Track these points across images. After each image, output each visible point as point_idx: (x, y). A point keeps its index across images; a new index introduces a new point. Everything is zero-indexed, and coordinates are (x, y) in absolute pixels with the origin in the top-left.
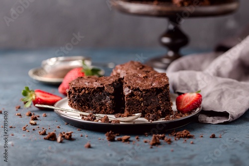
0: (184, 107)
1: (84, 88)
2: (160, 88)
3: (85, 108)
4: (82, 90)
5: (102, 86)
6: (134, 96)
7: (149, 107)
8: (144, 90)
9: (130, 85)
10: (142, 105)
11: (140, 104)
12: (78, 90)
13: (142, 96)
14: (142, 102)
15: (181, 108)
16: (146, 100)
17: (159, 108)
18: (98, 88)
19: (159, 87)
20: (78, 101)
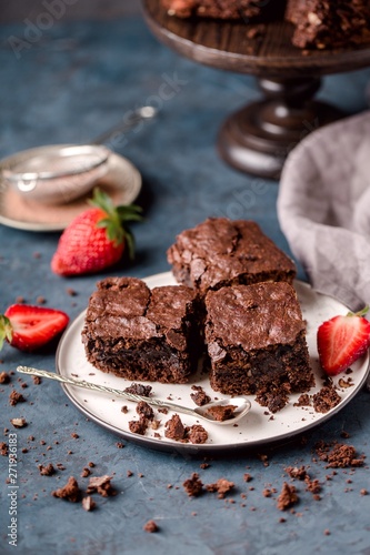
0: (337, 362)
1: (121, 339)
2: (287, 345)
3: (125, 371)
4: (116, 342)
5: (160, 335)
6: (232, 361)
7: (265, 378)
8: (253, 350)
9: (220, 335)
10: (249, 374)
11: (246, 374)
12: (110, 342)
13: (248, 361)
14: (248, 369)
15: (330, 365)
16: (257, 366)
17: (284, 379)
18: (153, 338)
19: (284, 342)
20: (110, 362)
